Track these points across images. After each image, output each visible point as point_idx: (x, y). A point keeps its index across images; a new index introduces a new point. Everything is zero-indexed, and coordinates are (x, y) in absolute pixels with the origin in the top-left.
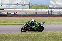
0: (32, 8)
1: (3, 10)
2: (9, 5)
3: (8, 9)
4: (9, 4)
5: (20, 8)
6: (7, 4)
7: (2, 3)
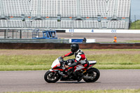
0: (137, 27)
1: (64, 31)
2: (79, 19)
3: (76, 31)
4: (79, 17)
5: (105, 28)
6: (73, 18)
7: (61, 13)
